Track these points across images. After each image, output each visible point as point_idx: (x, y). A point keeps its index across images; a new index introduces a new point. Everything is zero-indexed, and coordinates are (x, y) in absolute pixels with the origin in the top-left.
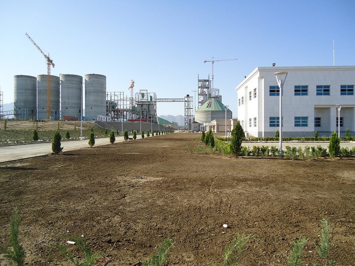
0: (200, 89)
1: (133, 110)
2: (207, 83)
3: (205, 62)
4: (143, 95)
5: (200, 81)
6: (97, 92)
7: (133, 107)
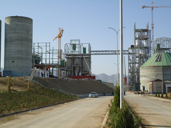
0: (137, 41)
1: (62, 65)
2: (146, 33)
3: (143, 7)
4: (74, 47)
5: (136, 31)
6: (21, 40)
7: (62, 62)
